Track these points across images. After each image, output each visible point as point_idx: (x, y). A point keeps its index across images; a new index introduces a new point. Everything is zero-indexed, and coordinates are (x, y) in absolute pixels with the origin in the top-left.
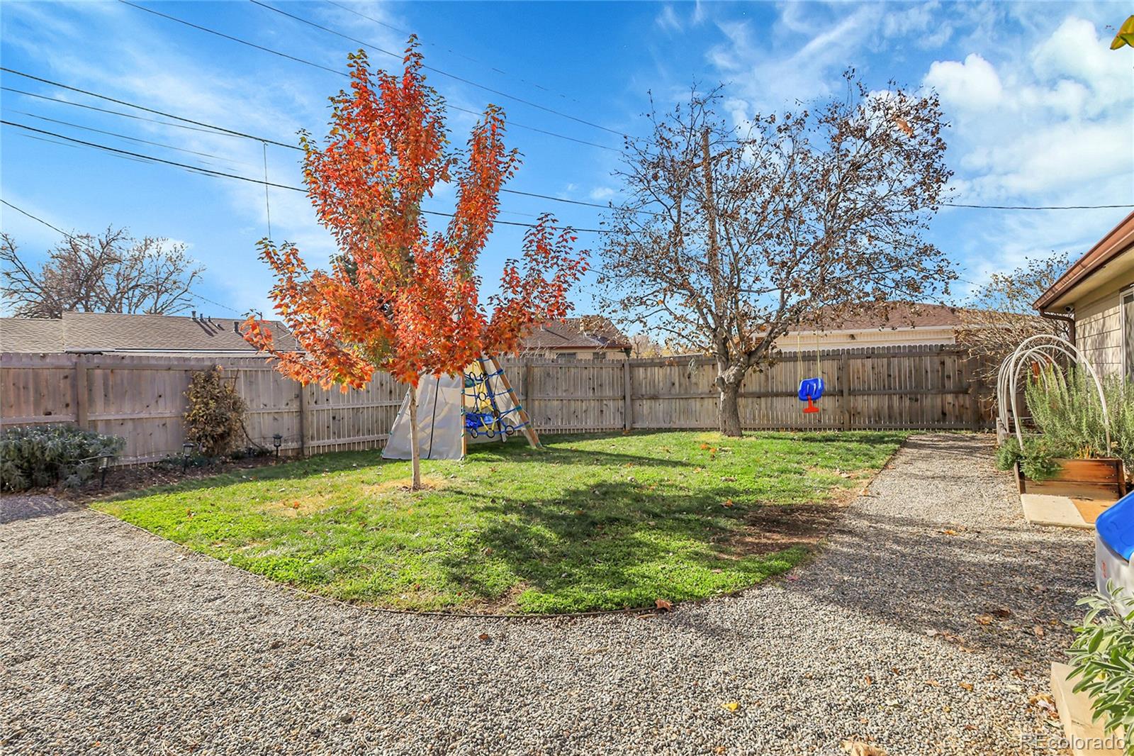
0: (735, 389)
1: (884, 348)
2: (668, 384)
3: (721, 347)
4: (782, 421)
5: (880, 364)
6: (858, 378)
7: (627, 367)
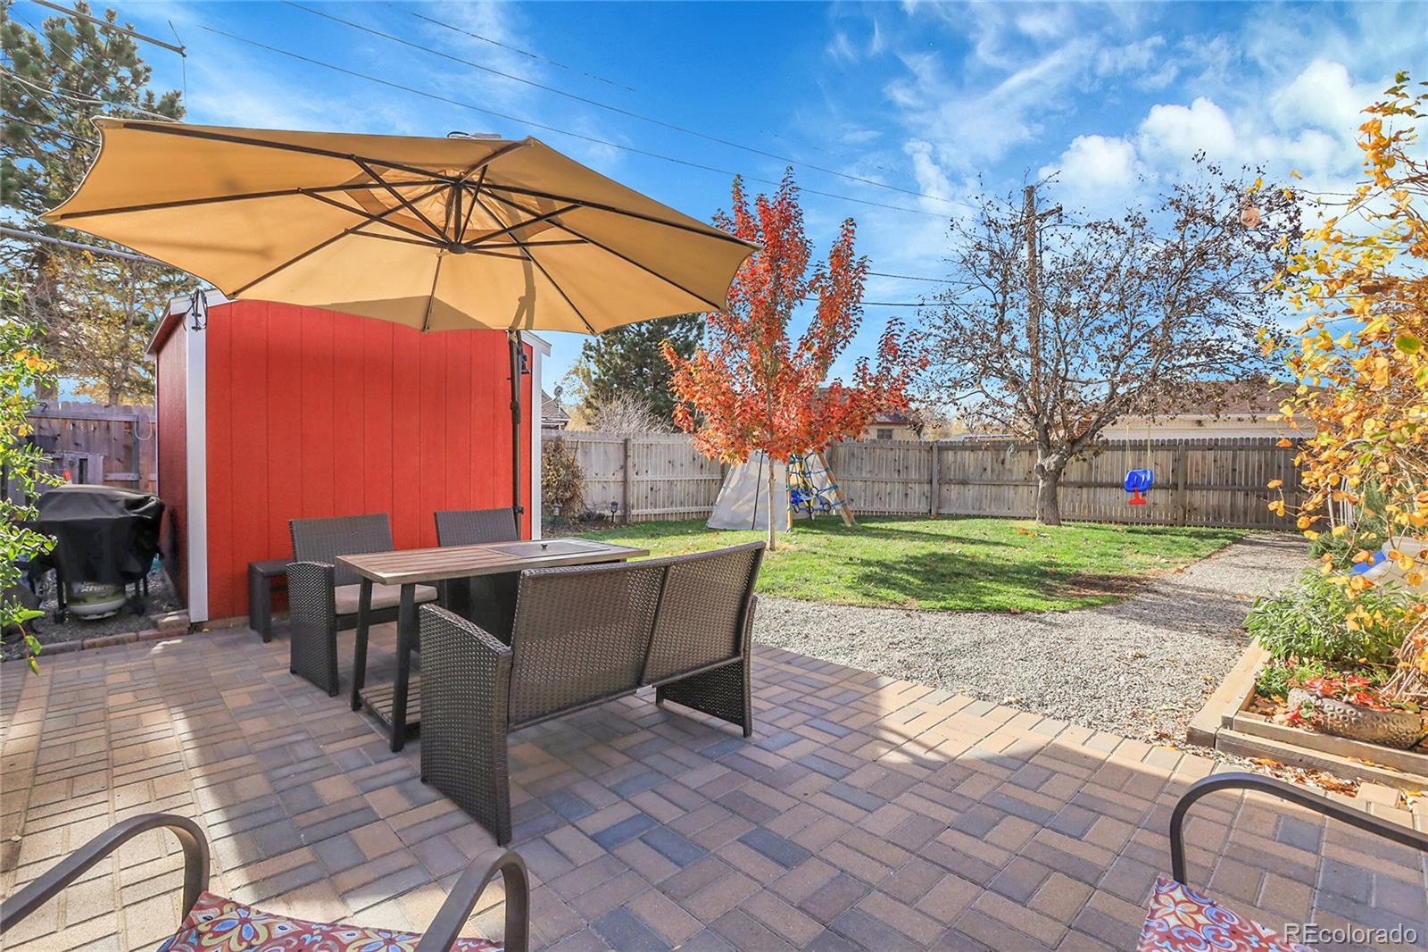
0: (1055, 476)
1: (1229, 440)
2: (980, 469)
3: (1042, 433)
4: (1105, 513)
5: (1224, 456)
6: (1197, 471)
7: (935, 450)
